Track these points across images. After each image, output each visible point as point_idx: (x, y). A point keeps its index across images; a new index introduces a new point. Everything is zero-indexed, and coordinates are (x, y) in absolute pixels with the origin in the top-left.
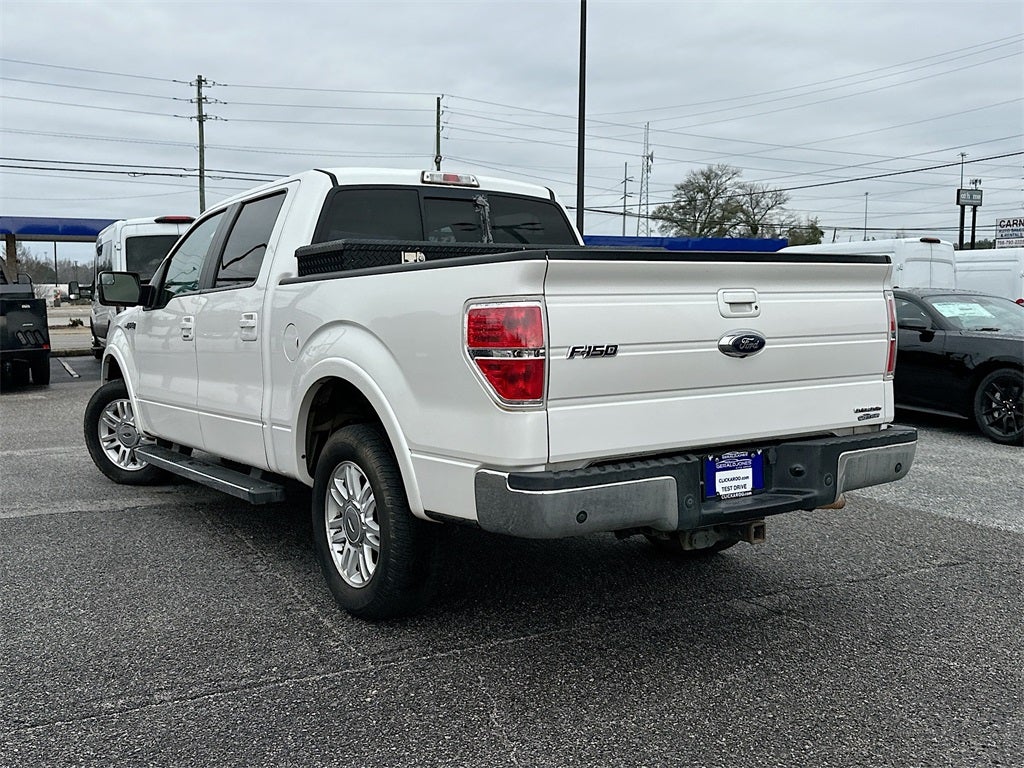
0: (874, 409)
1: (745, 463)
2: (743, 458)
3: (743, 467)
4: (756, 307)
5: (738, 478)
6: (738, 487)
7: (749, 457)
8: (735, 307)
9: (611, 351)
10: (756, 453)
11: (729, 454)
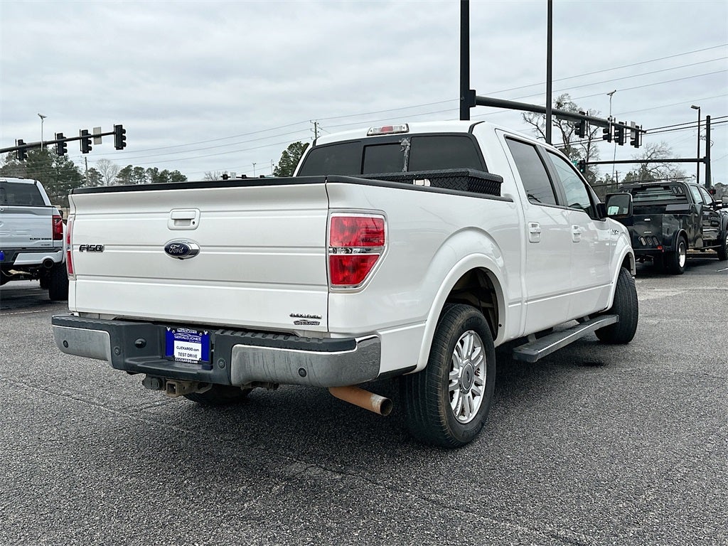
0: (314, 317)
1: (196, 339)
2: (192, 334)
3: (194, 341)
4: (194, 223)
5: (191, 349)
6: (191, 355)
7: (198, 334)
8: (178, 223)
9: (100, 249)
10: (203, 333)
11: (182, 330)
